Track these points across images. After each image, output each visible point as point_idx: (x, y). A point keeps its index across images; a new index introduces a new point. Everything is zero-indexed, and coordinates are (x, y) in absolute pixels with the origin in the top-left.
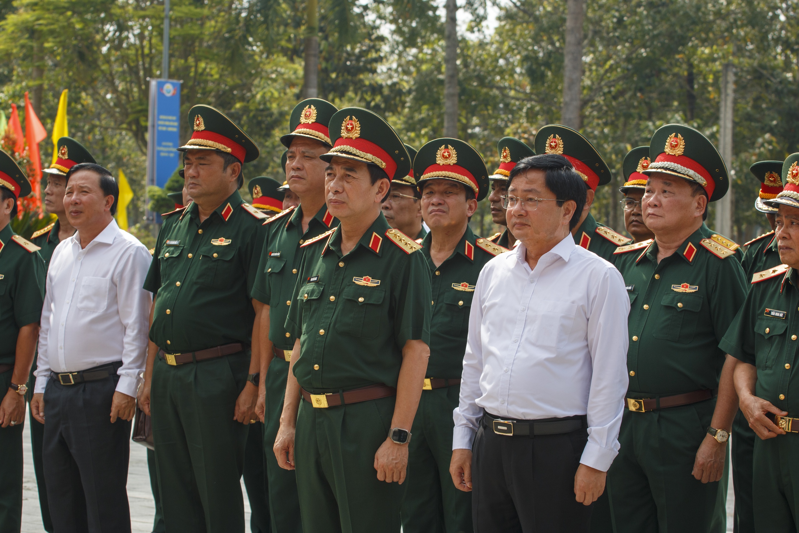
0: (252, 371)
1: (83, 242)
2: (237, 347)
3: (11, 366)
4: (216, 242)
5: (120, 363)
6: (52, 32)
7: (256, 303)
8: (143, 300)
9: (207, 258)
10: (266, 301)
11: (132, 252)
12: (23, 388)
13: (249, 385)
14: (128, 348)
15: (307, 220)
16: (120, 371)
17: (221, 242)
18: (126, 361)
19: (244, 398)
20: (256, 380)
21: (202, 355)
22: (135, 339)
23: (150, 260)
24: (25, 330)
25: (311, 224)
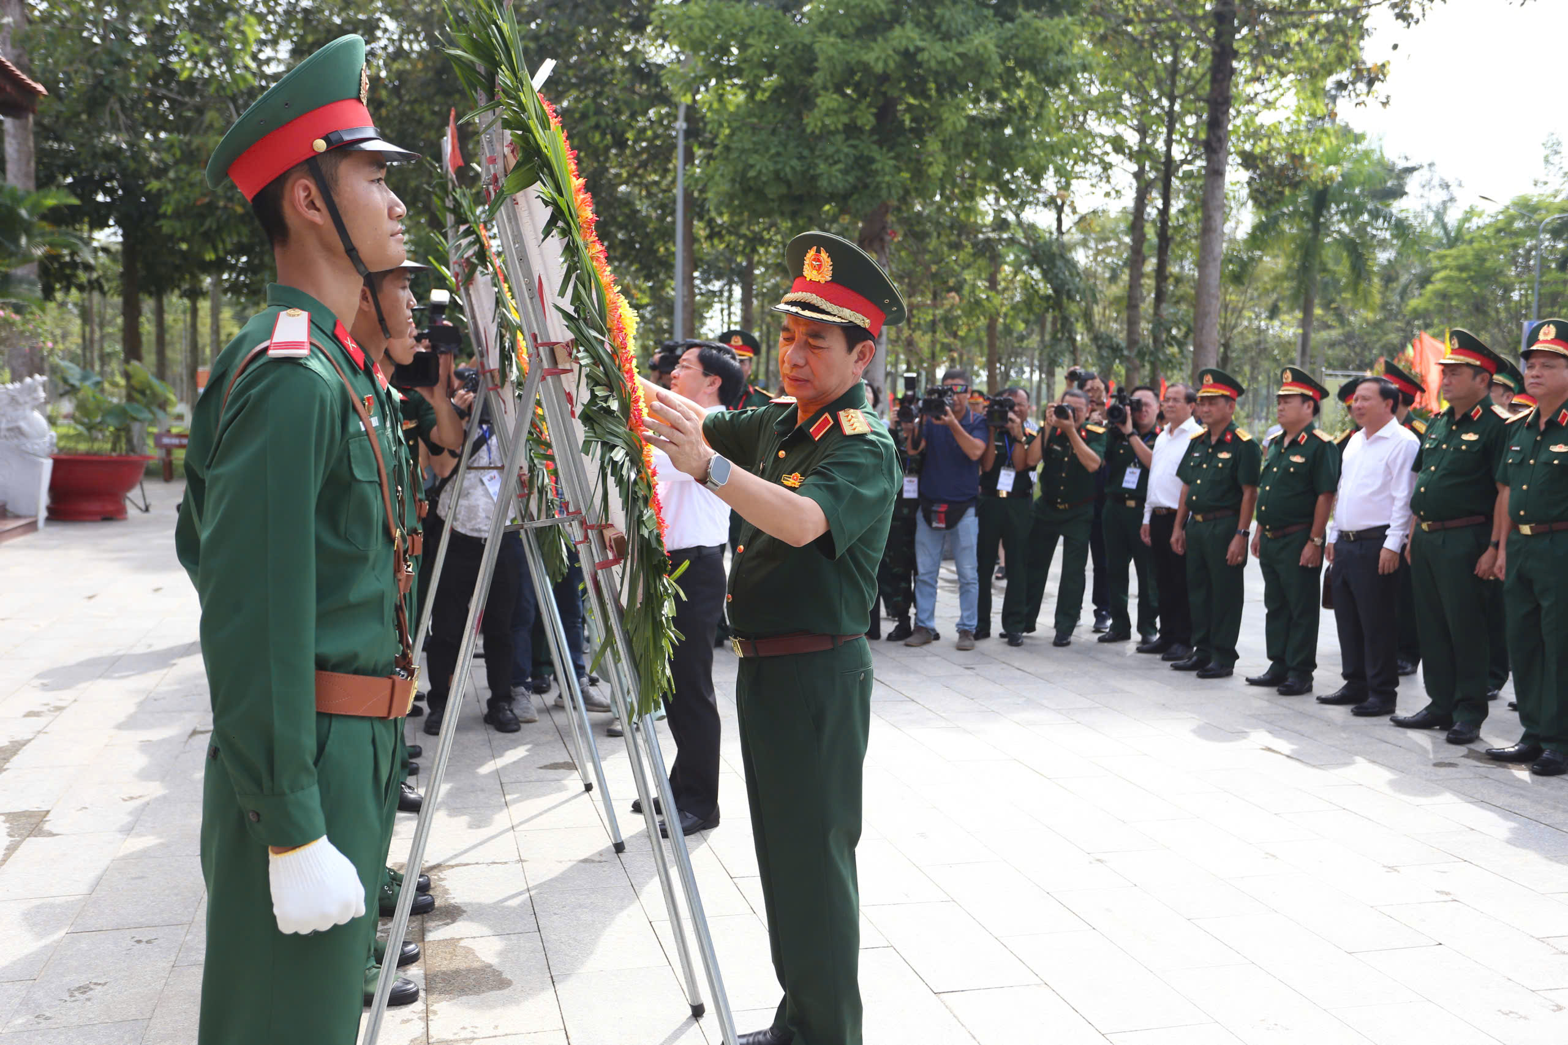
0: (1494, 539)
1: (1369, 435)
2: (1482, 519)
3: (1311, 525)
4: (1465, 437)
5: (1388, 526)
6: (1457, 295)
7: (1499, 486)
8: (1411, 479)
9: (1458, 449)
10: (1506, 483)
11: (1404, 443)
12: (1318, 541)
13: (1491, 550)
14: (1395, 515)
15: (1543, 420)
16: (1388, 532)
17: (1471, 437)
18: (1393, 525)
19: (1484, 561)
20: (1497, 545)
21: (1450, 524)
22: (1402, 508)
23: (1417, 449)
24: (1321, 499)
25: (1548, 423)
